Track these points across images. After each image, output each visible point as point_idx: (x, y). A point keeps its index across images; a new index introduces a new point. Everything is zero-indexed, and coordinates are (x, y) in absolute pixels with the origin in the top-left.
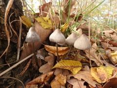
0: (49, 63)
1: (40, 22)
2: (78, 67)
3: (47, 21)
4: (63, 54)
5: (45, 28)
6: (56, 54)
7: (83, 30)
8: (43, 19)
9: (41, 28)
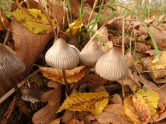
0: (51, 104)
1: (23, 21)
2: (103, 98)
3: (39, 17)
4: (76, 81)
5: (37, 32)
6: (63, 80)
7: (108, 27)
8: (28, 13)
9: (26, 33)
